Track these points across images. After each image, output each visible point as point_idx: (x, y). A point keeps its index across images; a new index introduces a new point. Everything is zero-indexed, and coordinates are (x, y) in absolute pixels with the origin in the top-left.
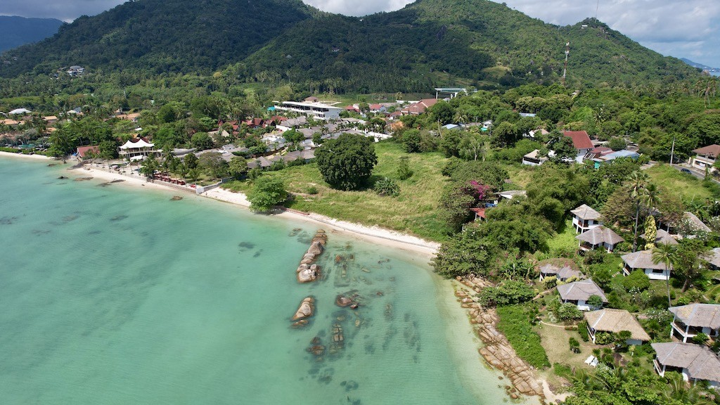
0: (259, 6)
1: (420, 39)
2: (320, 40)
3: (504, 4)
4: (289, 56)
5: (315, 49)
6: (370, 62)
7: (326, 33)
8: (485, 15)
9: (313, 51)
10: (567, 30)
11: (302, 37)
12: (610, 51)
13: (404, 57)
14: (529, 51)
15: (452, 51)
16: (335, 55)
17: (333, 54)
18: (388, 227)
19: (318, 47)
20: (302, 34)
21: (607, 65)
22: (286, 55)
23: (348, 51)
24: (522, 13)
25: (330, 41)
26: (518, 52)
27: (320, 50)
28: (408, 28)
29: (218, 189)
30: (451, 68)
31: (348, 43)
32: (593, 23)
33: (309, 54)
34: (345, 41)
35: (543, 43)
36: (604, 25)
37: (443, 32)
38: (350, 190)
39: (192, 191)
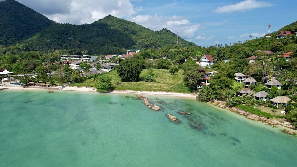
0: (26, 18)
1: (105, 34)
2: (63, 34)
3: (134, 22)
4: (49, 40)
5: (61, 37)
6: (86, 43)
7: (65, 31)
8: (128, 26)
9: (60, 38)
10: (158, 32)
11: (54, 32)
12: (174, 39)
13: (101, 41)
14: (147, 39)
15: (119, 39)
16: (70, 40)
17: (69, 39)
18: (164, 91)
19: (62, 36)
20: (53, 31)
21: (175, 44)
22: (47, 39)
23: (76, 38)
24: (141, 26)
25: (67, 34)
26: (143, 39)
27: (63, 38)
28: (99, 30)
29: (68, 87)
30: (120, 45)
31: (75, 35)
32: (166, 30)
33: (58, 39)
34: (74, 34)
35: (152, 36)
36: (170, 31)
37: (114, 32)
38: (134, 81)
39: (56, 89)
